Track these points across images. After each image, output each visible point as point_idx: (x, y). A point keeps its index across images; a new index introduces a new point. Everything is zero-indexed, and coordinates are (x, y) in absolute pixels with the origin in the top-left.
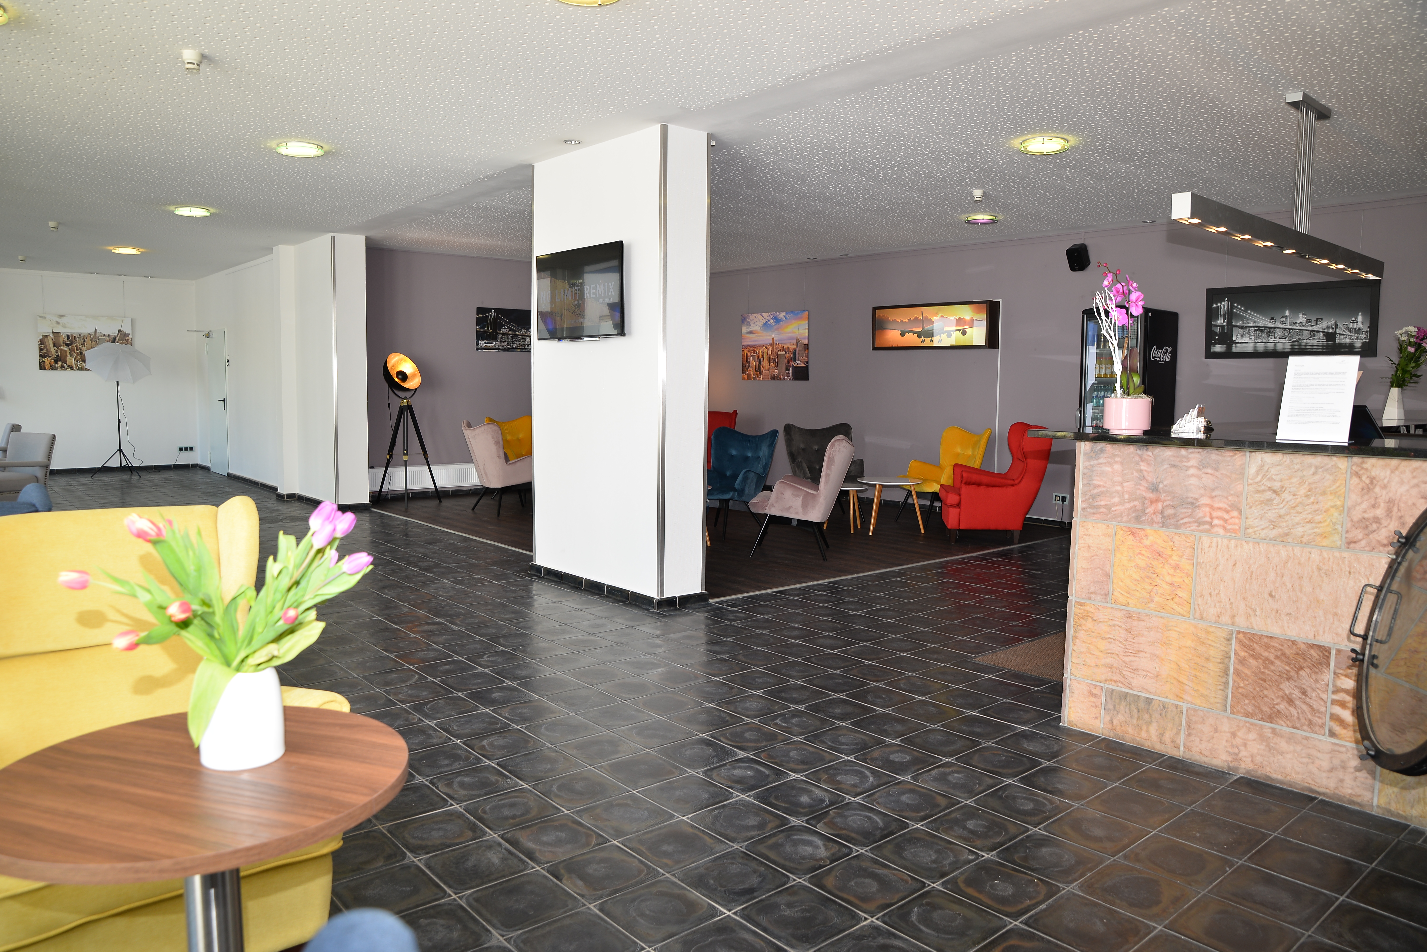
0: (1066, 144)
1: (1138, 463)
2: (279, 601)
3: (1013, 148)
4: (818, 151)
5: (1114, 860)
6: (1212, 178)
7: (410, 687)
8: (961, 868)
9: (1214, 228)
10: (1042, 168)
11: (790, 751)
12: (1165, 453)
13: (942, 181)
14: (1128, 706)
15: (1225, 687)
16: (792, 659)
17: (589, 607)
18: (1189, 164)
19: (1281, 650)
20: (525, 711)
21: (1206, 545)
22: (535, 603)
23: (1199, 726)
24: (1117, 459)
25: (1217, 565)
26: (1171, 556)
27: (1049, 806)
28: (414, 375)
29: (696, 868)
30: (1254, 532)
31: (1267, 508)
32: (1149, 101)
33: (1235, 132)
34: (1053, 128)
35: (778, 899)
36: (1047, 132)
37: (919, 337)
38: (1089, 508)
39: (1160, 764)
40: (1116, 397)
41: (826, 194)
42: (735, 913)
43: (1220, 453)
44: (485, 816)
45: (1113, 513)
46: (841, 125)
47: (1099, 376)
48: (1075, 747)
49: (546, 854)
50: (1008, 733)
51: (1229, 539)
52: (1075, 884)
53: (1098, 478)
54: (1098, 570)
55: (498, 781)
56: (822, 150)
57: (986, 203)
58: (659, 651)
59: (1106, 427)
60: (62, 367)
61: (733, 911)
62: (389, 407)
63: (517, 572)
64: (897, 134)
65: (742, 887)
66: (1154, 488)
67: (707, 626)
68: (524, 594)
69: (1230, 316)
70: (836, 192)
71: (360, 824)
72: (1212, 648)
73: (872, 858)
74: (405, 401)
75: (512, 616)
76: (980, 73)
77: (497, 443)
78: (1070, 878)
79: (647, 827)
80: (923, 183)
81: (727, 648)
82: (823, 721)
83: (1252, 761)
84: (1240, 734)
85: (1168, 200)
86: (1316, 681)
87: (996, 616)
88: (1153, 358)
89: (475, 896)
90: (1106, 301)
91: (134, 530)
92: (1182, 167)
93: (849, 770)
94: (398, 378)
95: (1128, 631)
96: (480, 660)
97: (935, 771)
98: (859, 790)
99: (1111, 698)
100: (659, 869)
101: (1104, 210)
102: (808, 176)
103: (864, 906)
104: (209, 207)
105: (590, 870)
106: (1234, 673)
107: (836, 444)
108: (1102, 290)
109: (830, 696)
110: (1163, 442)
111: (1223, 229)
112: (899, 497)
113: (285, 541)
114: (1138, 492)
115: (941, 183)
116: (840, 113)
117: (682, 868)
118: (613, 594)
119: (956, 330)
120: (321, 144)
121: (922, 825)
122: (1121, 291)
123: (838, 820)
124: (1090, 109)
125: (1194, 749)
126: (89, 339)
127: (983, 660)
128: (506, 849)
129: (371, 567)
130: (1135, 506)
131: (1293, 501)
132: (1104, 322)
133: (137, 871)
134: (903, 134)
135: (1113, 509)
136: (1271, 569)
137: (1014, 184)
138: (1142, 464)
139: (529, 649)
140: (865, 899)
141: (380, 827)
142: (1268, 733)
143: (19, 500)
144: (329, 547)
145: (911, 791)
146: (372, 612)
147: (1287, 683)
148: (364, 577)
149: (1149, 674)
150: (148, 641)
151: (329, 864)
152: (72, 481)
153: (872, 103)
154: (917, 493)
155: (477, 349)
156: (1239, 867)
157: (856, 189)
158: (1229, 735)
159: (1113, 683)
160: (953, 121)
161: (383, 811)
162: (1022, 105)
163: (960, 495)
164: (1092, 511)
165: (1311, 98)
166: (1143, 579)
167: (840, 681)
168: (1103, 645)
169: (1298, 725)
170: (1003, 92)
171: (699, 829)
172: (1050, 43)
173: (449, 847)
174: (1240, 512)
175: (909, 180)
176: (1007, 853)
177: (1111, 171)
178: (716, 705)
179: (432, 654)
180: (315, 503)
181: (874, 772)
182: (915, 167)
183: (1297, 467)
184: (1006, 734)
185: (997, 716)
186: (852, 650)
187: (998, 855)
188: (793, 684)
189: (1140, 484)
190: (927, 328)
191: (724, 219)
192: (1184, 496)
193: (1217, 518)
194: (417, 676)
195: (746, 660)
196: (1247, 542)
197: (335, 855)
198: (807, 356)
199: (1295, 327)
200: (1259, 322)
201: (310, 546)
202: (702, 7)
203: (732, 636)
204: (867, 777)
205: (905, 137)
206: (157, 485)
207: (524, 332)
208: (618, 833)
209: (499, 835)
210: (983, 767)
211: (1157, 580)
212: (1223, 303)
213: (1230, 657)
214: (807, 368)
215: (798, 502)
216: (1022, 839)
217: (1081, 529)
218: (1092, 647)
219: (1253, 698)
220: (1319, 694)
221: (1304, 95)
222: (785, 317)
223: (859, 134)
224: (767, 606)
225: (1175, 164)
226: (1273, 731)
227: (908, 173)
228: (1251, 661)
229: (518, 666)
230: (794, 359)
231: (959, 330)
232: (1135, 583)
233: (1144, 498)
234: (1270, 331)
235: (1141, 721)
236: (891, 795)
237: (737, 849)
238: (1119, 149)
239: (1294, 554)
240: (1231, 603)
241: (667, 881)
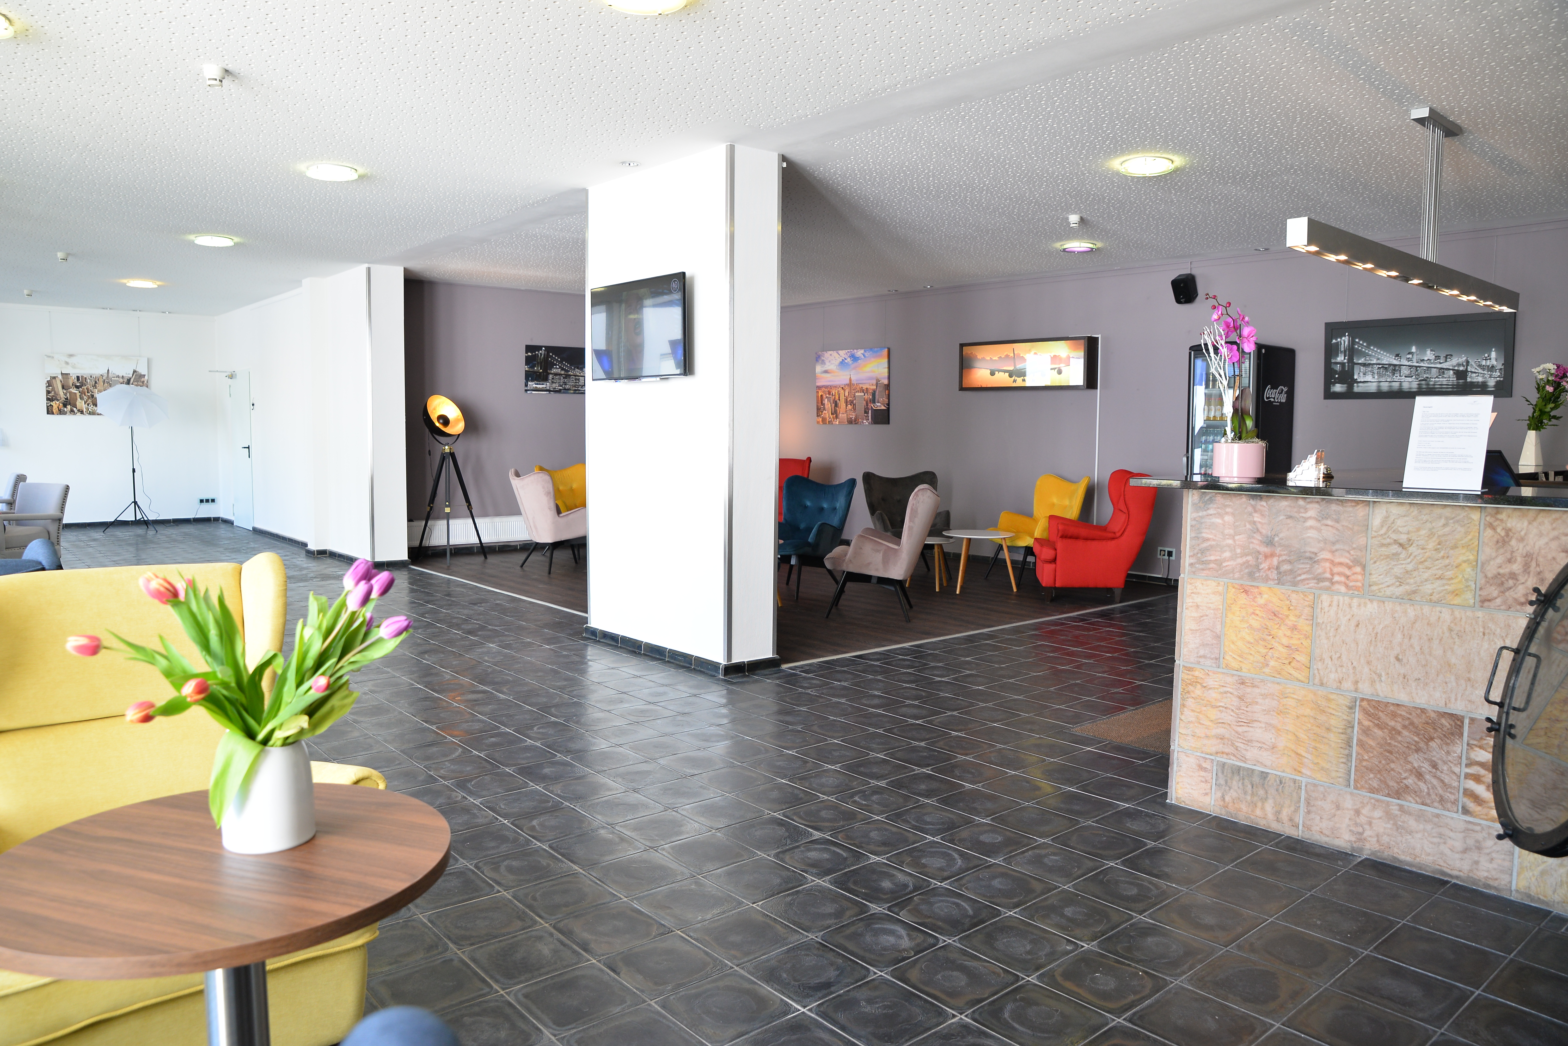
0: (1170, 164)
1: (1250, 514)
3: (1112, 170)
4: (899, 173)
5: (1227, 951)
6: (1331, 202)
7: (452, 761)
8: (1058, 959)
9: (1332, 256)
10: (1145, 191)
11: (871, 831)
12: (1282, 503)
13: (1035, 205)
14: (1241, 782)
15: (1348, 760)
16: (872, 730)
17: (649, 673)
18: (1305, 186)
19: (1409, 719)
20: (578, 787)
21: (1326, 604)
22: (590, 669)
23: (1320, 803)
24: (1228, 510)
25: (1339, 626)
26: (1287, 616)
27: (1155, 892)
28: (457, 421)
29: (768, 960)
30: (1379, 589)
31: (1393, 563)
32: (1262, 118)
33: (1356, 152)
34: (1156, 148)
35: (858, 995)
36: (1150, 152)
37: (1011, 376)
38: (1198, 564)
39: (1277, 845)
40: (1226, 442)
41: (908, 220)
42: (810, 1010)
43: (1341, 503)
44: (535, 903)
45: (1224, 569)
46: (924, 144)
47: (1209, 418)
48: (1183, 826)
49: (603, 945)
50: (1110, 811)
51: (1352, 598)
52: (1184, 977)
53: (1207, 531)
54: (1208, 631)
55: (549, 865)
56: (904, 172)
57: (1083, 230)
58: (725, 722)
59: (1216, 474)
60: (72, 411)
61: (808, 1008)
62: (429, 456)
63: (570, 635)
64: (986, 154)
65: (817, 981)
66: (1269, 542)
67: (777, 694)
68: (576, 658)
69: (1351, 352)
70: (919, 218)
72: (1333, 717)
73: (961, 948)
74: (447, 447)
75: (565, 683)
76: (1076, 88)
77: (548, 493)
78: (1178, 971)
79: (716, 916)
80: (1014, 207)
81: (801, 718)
82: (907, 798)
83: (1378, 841)
84: (1364, 811)
85: (1282, 226)
86: (1448, 753)
87: (1096, 682)
88: (1267, 398)
89: (524, 991)
90: (1215, 337)
91: (150, 590)
92: (1298, 190)
93: (935, 852)
94: (438, 422)
95: (1241, 698)
96: (529, 732)
97: (1030, 852)
98: (946, 874)
99: (1223, 773)
100: (726, 961)
101: (1213, 237)
102: (888, 201)
103: (952, 1002)
104: (233, 236)
105: (650, 963)
106: (1357, 744)
107: (920, 493)
108: (1210, 324)
109: (914, 770)
110: (1278, 491)
111: (1343, 257)
112: (989, 553)
113: (315, 602)
114: (1251, 546)
115: (1034, 208)
116: (924, 132)
117: (752, 960)
118: (676, 659)
119: (1051, 369)
120: (355, 168)
121: (1015, 913)
122: (1232, 325)
123: (923, 907)
124: (1197, 127)
125: (1315, 828)
126: (101, 380)
127: (1082, 730)
128: (558, 940)
129: (407, 632)
130: (1248, 562)
131: (1421, 556)
132: (1213, 359)
134: (992, 155)
135: (1224, 564)
136: (1397, 630)
137: (1114, 209)
138: (1256, 515)
139: (583, 720)
140: (953, 994)
141: (420, 916)
142: (1395, 810)
143: (21, 558)
145: (1004, 875)
146: (411, 679)
147: (1416, 756)
149: (1264, 746)
150: (165, 712)
151: (362, 956)
152: (83, 536)
153: (958, 120)
154: (1008, 547)
155: (526, 391)
156: (1363, 958)
157: (941, 215)
158: (1352, 812)
159: (1225, 756)
160: (1046, 140)
162: (1122, 123)
163: (1056, 550)
164: (1201, 567)
165: (1439, 114)
166: (1258, 642)
167: (925, 754)
168: (1213, 714)
169: (1428, 801)
170: (1102, 108)
171: (770, 917)
172: (1153, 54)
173: (497, 937)
174: (1364, 567)
175: (1000, 205)
176: (1109, 943)
177: (1220, 195)
178: (789, 781)
179: (477, 726)
180: (347, 561)
181: (962, 855)
182: (1005, 190)
183: (1425, 518)
184: (1108, 812)
185: (1097, 792)
186: (938, 720)
187: (1099, 945)
188: (874, 758)
189: (1253, 537)
190: (1019, 366)
192: (1302, 551)
193: (1338, 574)
194: (460, 750)
195: (822, 732)
196: (1371, 601)
197: (370, 946)
198: (889, 397)
199: (1422, 364)
200: (1383, 360)
203: (806, 705)
204: (955, 859)
205: (994, 158)
206: (175, 540)
207: (577, 372)
208: (682, 923)
209: (550, 925)
210: (1082, 848)
211: (1273, 642)
212: (1343, 338)
213: (1353, 727)
214: (888, 410)
215: (878, 558)
216: (1126, 928)
217: (1189, 586)
218: (1201, 716)
219: (1379, 771)
220: (1451, 767)
221: (1431, 110)
222: (864, 355)
223: (944, 155)
224: (844, 672)
225: (1291, 187)
226: (1401, 808)
227: (998, 197)
228: (1376, 731)
229: (571, 739)
230: (873, 401)
231: (1054, 369)
232: (1248, 645)
233: (1258, 552)
234: (1395, 369)
235: (1255, 799)
236: (981, 880)
237: (812, 939)
238: (1228, 170)
239: (1423, 614)
240: (1354, 668)
241: (735, 975)
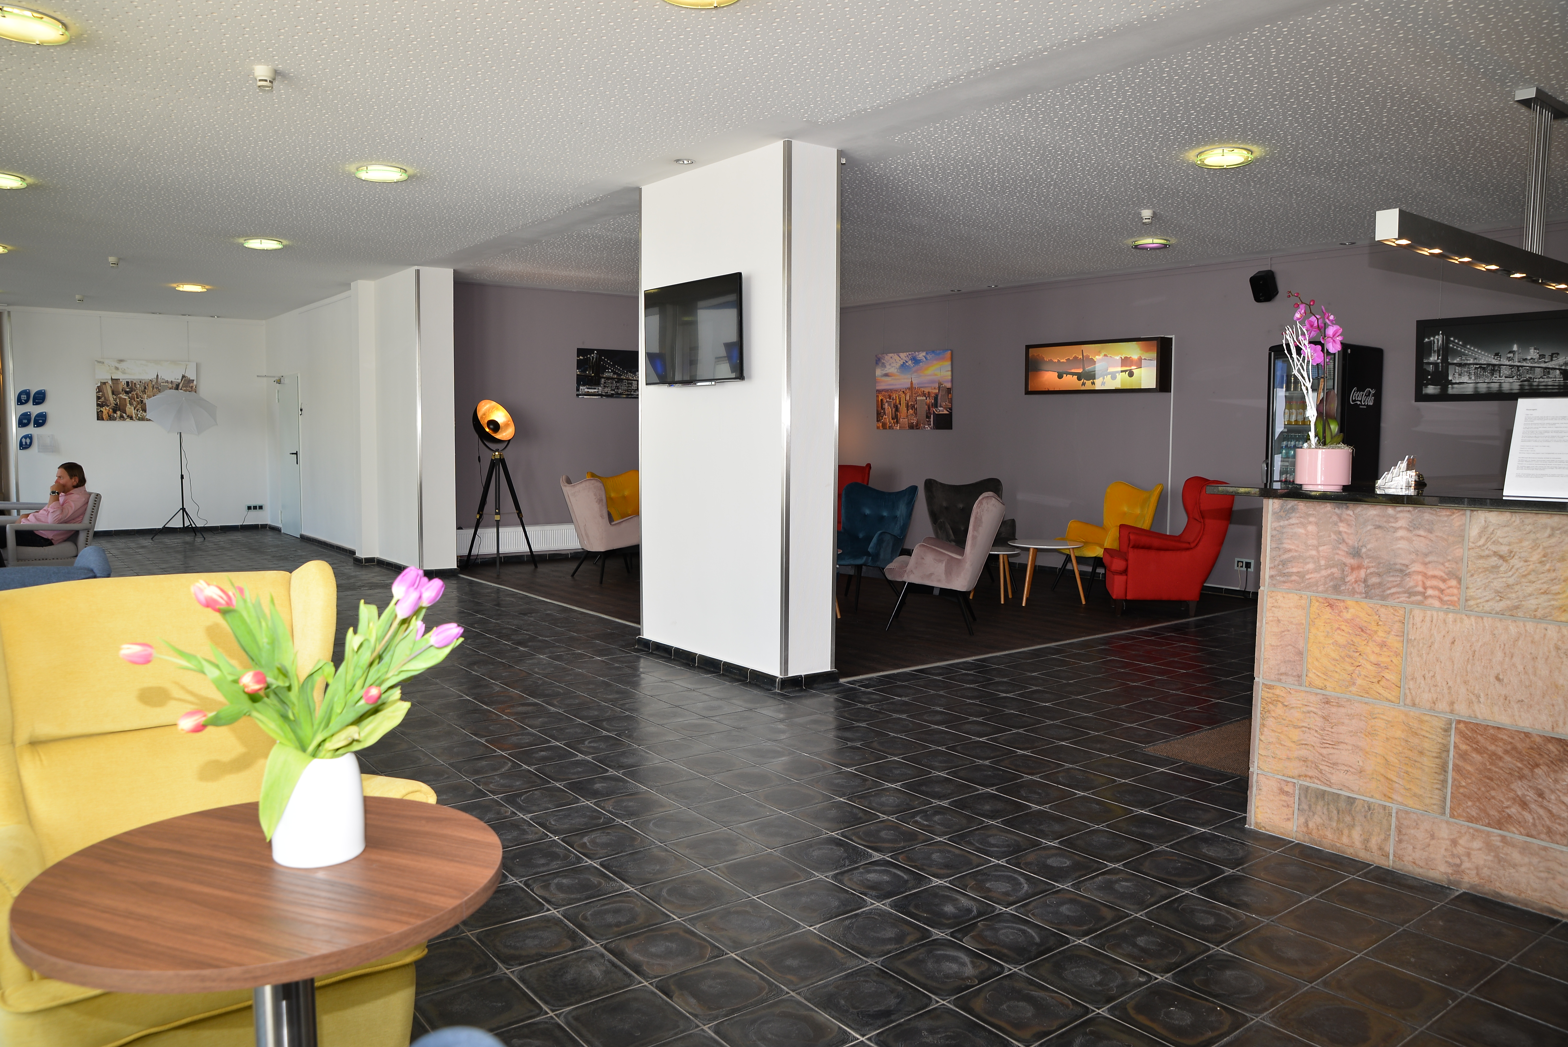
0: (1250, 155)
1: (1336, 524)
2: (360, 678)
3: (1188, 161)
4: (962, 168)
5: (1312, 987)
6: (1424, 192)
7: (502, 776)
8: (1130, 991)
9: (1426, 249)
10: (1222, 184)
11: (933, 853)
12: (1370, 512)
13: (1105, 200)
14: (1326, 807)
15: (1443, 786)
16: (934, 747)
17: (704, 686)
18: (1396, 176)
19: (1511, 743)
20: (631, 804)
21: (1418, 619)
22: (642, 682)
23: (1412, 831)
24: (1311, 519)
25: (1432, 643)
26: (1376, 632)
27: (1234, 922)
28: (507, 425)
29: (825, 986)
30: (1477, 604)
31: (1492, 576)
32: (1349, 104)
33: (1452, 138)
34: (1234, 138)
35: (920, 1024)
36: (1228, 142)
37: (1079, 379)
38: (1279, 576)
39: (1365, 875)
40: (1310, 447)
41: (972, 217)
42: (869, 1039)
43: (1434, 512)
44: (586, 923)
45: (1307, 582)
46: (989, 138)
47: (1290, 423)
48: (1264, 853)
49: (655, 967)
50: (1184, 835)
51: (1447, 612)
52: (1265, 1014)
53: (1289, 541)
54: (1290, 647)
55: (600, 884)
56: (968, 166)
57: (1156, 225)
58: (782, 737)
59: (1298, 482)
60: (121, 417)
61: (867, 1037)
62: (479, 461)
63: (622, 646)
64: (1054, 148)
65: (877, 1009)
66: (1356, 553)
67: (836, 709)
68: (628, 671)
69: (1445, 351)
70: (984, 215)
71: (447, 932)
72: (1427, 740)
73: (1027, 977)
74: (497, 453)
75: (617, 696)
76: (1149, 76)
77: (600, 501)
78: (1260, 1007)
79: (769, 938)
80: (1083, 202)
81: (860, 735)
82: (970, 819)
83: (1477, 874)
84: (1462, 842)
85: (1370, 218)
86: (1556, 781)
87: (1169, 699)
88: (1353, 401)
89: (574, 1014)
90: (1297, 337)
91: (202, 598)
92: (1388, 180)
93: (999, 875)
94: (489, 428)
95: (1325, 718)
96: (580, 746)
97: (1100, 878)
98: (1011, 899)
99: (1306, 797)
100: (782, 986)
101: (1295, 231)
102: (952, 197)
103: (1018, 1033)
104: (282, 239)
105: (704, 986)
106: (1453, 770)
107: (984, 502)
108: (1292, 324)
109: (978, 790)
110: (1366, 499)
111: (1437, 251)
112: (1056, 562)
113: (366, 611)
114: (1337, 557)
115: (1104, 203)
116: (988, 125)
117: (809, 985)
118: (731, 672)
119: (1122, 371)
120: (404, 168)
121: (1084, 941)
122: (1316, 324)
123: (987, 933)
124: (1278, 115)
125: (1406, 858)
126: (150, 385)
127: (1154, 750)
128: (610, 961)
129: (461, 640)
130: (1333, 574)
131: (1524, 569)
132: (1295, 359)
133: (203, 979)
134: (1060, 148)
135: (1307, 577)
136: (1498, 648)
137: (1189, 203)
138: (1341, 524)
139: (635, 734)
140: (1019, 1025)
141: (469, 934)
142: (1496, 841)
143: (75, 565)
144: (414, 618)
145: (1072, 901)
146: (460, 691)
147: (1520, 783)
148: (453, 651)
149: (1351, 769)
150: (216, 722)
151: (411, 973)
152: (131, 543)
153: (1024, 112)
154: (1077, 558)
155: (578, 395)
156: (1463, 1000)
157: (1007, 211)
158: (1448, 842)
159: (1308, 779)
160: (1117, 132)
161: (473, 916)
162: (1198, 112)
163: (1127, 560)
164: (1282, 579)
165: (1547, 94)
166: (1343, 658)
167: (990, 773)
168: (1295, 734)
169: (1534, 833)
170: (1176, 97)
171: (828, 941)
172: (1232, 39)
173: (546, 957)
174: (1459, 580)
175: (1068, 200)
176: (1183, 976)
177: (1302, 186)
178: (848, 799)
179: (527, 739)
180: (398, 569)
181: (1028, 879)
182: (1074, 185)
183: (1529, 528)
184: (1183, 836)
185: (1171, 816)
186: (1003, 738)
187: (1174, 977)
188: (936, 776)
189: (1338, 548)
190: (1088, 369)
191: (856, 247)
192: (1392, 563)
193: (1432, 587)
194: (510, 764)
195: (882, 749)
196: (1468, 616)
197: (418, 965)
198: (951, 401)
199: (1524, 364)
200: (1481, 359)
201: (393, 616)
202: (831, 7)
203: (865, 721)
204: (1021, 884)
205: (1062, 151)
206: (223, 548)
207: (630, 376)
208: (736, 945)
209: (601, 945)
210: (1156, 874)
211: (1360, 659)
212: (1437, 337)
213: (1448, 751)
214: (950, 415)
215: (941, 568)
216: (1202, 960)
217: (1270, 600)
218: (1282, 737)
219: (1478, 799)
220: (1559, 796)
221: (1538, 91)
222: (926, 358)
223: (1010, 149)
224: (905, 686)
225: (1380, 177)
226: (1503, 839)
227: (1066, 192)
228: (1474, 755)
229: (623, 754)
230: (936, 405)
231: (1125, 371)
232: (1334, 663)
233: (1344, 564)
234: (1494, 369)
235: (1341, 825)
236: (1049, 906)
237: (872, 964)
238: (1312, 159)
239: (1526, 630)
240: (1450, 688)
241: (791, 1000)
